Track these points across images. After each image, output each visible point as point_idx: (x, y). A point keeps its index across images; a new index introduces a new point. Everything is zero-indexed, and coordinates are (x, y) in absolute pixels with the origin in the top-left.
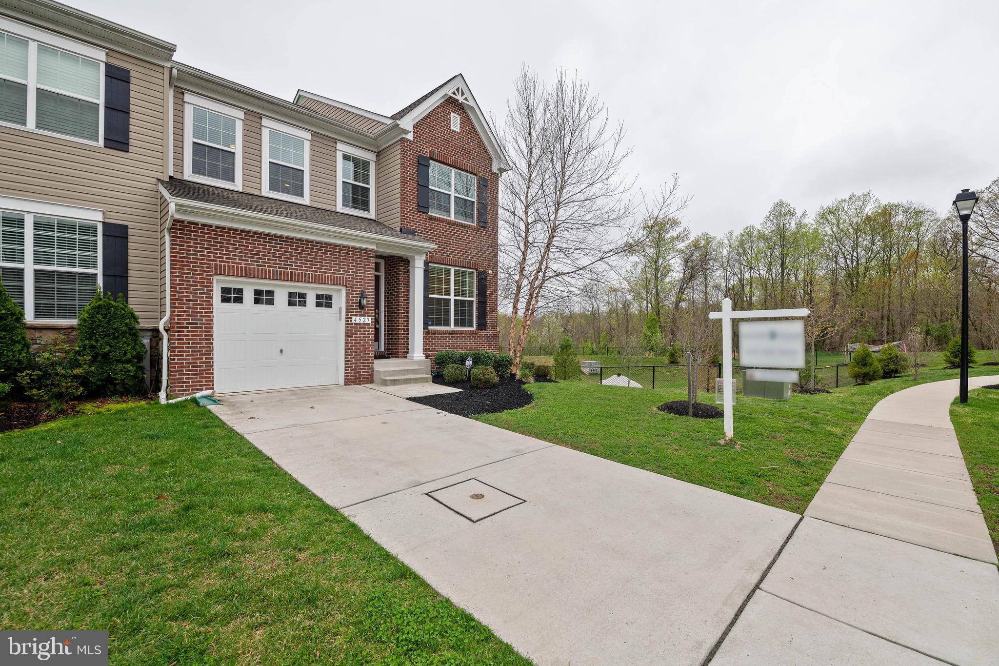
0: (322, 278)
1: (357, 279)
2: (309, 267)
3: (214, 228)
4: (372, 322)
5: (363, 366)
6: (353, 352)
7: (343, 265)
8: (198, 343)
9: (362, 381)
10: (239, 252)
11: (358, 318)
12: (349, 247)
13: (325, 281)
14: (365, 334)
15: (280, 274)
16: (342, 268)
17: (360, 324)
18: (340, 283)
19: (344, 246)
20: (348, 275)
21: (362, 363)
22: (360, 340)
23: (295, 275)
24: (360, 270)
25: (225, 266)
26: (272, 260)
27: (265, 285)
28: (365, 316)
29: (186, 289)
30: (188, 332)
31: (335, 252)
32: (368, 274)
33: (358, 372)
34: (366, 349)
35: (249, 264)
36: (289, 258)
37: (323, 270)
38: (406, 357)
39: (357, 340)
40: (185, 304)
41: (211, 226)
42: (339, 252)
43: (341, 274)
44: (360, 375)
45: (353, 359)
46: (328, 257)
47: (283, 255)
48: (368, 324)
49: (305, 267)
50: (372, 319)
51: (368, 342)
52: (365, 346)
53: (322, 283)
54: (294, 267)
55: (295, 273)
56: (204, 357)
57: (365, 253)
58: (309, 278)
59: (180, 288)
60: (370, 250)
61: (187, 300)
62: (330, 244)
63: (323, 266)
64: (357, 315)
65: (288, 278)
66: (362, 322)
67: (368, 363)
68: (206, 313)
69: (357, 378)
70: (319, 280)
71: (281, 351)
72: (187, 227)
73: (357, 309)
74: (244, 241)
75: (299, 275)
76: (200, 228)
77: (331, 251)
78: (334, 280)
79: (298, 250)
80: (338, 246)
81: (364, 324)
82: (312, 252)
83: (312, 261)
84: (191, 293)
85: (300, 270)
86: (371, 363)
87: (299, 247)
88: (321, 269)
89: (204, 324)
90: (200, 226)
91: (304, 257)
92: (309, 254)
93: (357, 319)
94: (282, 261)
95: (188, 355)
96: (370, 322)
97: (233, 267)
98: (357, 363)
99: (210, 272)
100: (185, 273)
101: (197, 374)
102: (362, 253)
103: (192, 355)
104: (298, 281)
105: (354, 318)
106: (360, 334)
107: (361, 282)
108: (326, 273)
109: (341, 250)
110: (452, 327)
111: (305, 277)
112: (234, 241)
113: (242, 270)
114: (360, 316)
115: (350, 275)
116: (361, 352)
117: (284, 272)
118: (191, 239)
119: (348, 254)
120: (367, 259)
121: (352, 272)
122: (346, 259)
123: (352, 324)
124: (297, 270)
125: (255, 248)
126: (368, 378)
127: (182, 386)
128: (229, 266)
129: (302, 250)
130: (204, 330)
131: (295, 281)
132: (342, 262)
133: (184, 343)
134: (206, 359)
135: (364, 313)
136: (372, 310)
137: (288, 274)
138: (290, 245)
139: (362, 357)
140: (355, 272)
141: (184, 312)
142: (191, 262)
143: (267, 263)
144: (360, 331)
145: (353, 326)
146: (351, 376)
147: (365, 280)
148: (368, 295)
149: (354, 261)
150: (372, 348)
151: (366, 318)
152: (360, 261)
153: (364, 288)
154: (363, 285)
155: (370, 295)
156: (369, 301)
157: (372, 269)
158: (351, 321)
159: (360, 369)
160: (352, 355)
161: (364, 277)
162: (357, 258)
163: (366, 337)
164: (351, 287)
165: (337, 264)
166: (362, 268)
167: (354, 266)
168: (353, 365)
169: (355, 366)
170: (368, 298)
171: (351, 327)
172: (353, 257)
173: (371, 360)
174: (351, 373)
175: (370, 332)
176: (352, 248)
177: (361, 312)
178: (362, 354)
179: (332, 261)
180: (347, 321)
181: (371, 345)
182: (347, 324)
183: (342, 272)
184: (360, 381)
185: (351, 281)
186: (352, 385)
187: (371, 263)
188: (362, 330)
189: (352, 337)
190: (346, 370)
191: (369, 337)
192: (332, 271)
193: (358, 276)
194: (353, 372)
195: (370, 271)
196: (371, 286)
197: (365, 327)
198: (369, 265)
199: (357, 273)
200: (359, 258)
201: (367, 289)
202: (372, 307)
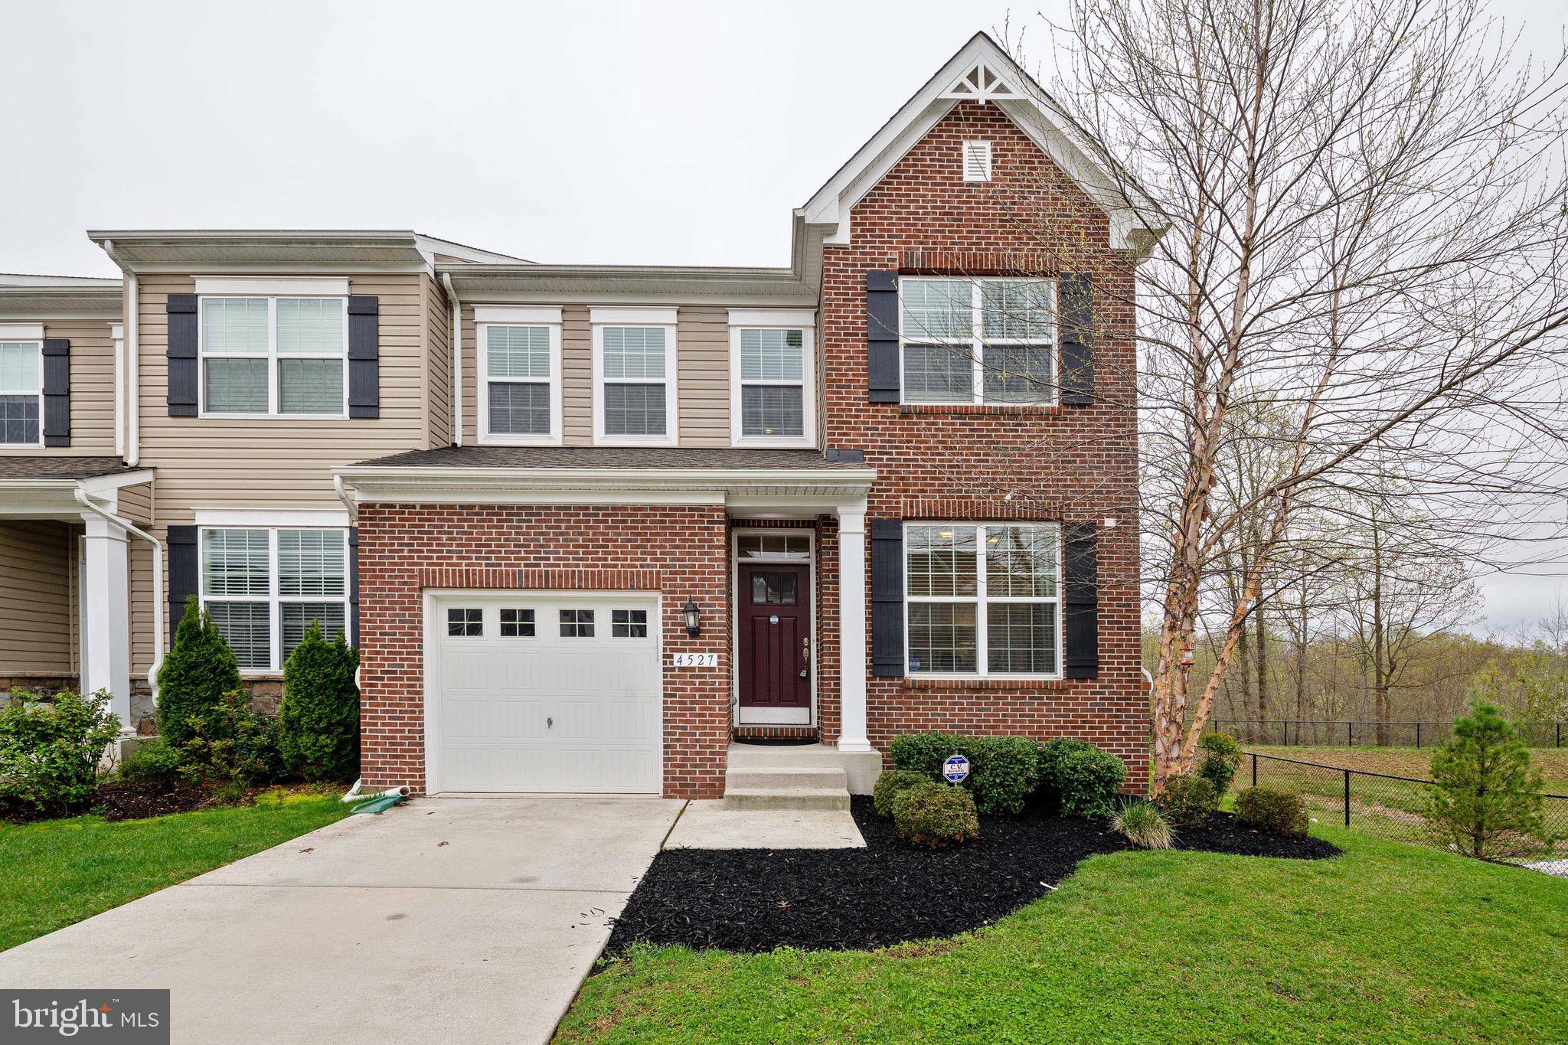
0: (606, 579)
1: (684, 573)
2: (581, 559)
3: (418, 509)
4: (719, 663)
5: (701, 760)
6: (678, 728)
7: (652, 547)
8: (397, 705)
9: (699, 792)
10: (458, 545)
11: (685, 656)
12: (664, 509)
13: (612, 583)
15: (527, 577)
16: (650, 553)
17: (693, 669)
18: (645, 585)
19: (654, 508)
20: (662, 566)
21: (697, 753)
23: (553, 577)
24: (689, 553)
25: (434, 572)
26: (513, 552)
27: (517, 600)
28: (704, 651)
29: (379, 615)
30: (384, 685)
31: (633, 522)
32: (709, 560)
33: (689, 773)
34: (706, 722)
35: (474, 565)
36: (542, 546)
37: (609, 562)
39: (685, 703)
40: (378, 640)
41: (414, 507)
42: (643, 522)
43: (648, 566)
44: (693, 779)
45: (678, 744)
46: (619, 534)
47: (532, 540)
48: (712, 669)
49: (574, 559)
50: (719, 657)
51: (710, 709)
53: (606, 588)
54: (552, 561)
55: (553, 572)
56: (407, 729)
57: (702, 516)
58: (580, 580)
59: (371, 615)
60: (713, 508)
61: (381, 634)
62: (624, 508)
63: (609, 553)
64: (684, 651)
65: (540, 583)
66: (695, 664)
67: (712, 753)
68: (408, 653)
69: (687, 785)
70: (600, 581)
71: (550, 722)
72: (379, 513)
73: (685, 637)
74: (466, 524)
75: (560, 576)
76: (397, 513)
77: (625, 522)
78: (632, 579)
79: (559, 527)
80: (640, 509)
81: (701, 669)
82: (587, 528)
83: (587, 546)
84: (387, 621)
85: (565, 565)
86: (718, 754)
87: (561, 521)
88: (606, 559)
89: (405, 673)
90: (397, 509)
91: (572, 540)
92: (581, 534)
93: (685, 659)
94: (531, 552)
95: (383, 725)
96: (714, 664)
97: (447, 571)
98: (686, 753)
99: (413, 584)
100: (377, 589)
101: (397, 757)
102: (693, 516)
103: (390, 725)
104: (560, 587)
105: (677, 656)
106: (692, 690)
107: (693, 579)
108: (616, 566)
109: (648, 516)
110: (983, 673)
111: (573, 577)
112: (449, 527)
113: (461, 576)
114: (692, 651)
115: (667, 566)
116: (697, 728)
117: (533, 572)
118: (385, 532)
119: (662, 522)
120: (706, 529)
121: (672, 560)
122: (658, 534)
123: (673, 669)
124: (558, 565)
125: (484, 533)
126: (713, 785)
127: (376, 776)
128: (441, 571)
129: (567, 528)
130: (406, 682)
131: (554, 588)
132: (648, 540)
133: (378, 705)
134: (409, 731)
135: (701, 644)
136: (721, 638)
137: (540, 576)
138: (545, 521)
139: (698, 741)
140: (679, 560)
141: (378, 653)
142: (386, 571)
143: (503, 558)
144: (693, 683)
145: (677, 673)
146: (674, 779)
147: (703, 573)
148: (709, 605)
149: (676, 534)
150: (720, 722)
151: (706, 655)
152: (691, 535)
153: (701, 592)
154: (696, 586)
155: (714, 605)
156: (713, 618)
157: (720, 547)
158: (672, 663)
159: (693, 766)
160: (674, 734)
161: (700, 566)
162: (683, 528)
163: (707, 696)
164: (671, 592)
165: (638, 547)
166: (694, 547)
167: (677, 547)
168: (678, 757)
169: (682, 760)
170: (711, 612)
171: (671, 676)
172: (675, 528)
173: (720, 747)
174: (674, 772)
175: (717, 686)
176: (671, 509)
177: (695, 644)
178: (698, 732)
179: (629, 540)
180: (665, 663)
181: (718, 715)
182: (665, 670)
183: (648, 562)
184: (694, 792)
185: (669, 579)
186: (676, 798)
187: (715, 535)
188: (697, 681)
189: (674, 696)
190: (665, 766)
191: (714, 696)
192: (629, 562)
193: (686, 566)
194: (678, 770)
195: (714, 554)
196: (717, 586)
197: (704, 676)
198: (712, 541)
199: (683, 560)
200: (688, 528)
201: (708, 592)
202: (720, 631)
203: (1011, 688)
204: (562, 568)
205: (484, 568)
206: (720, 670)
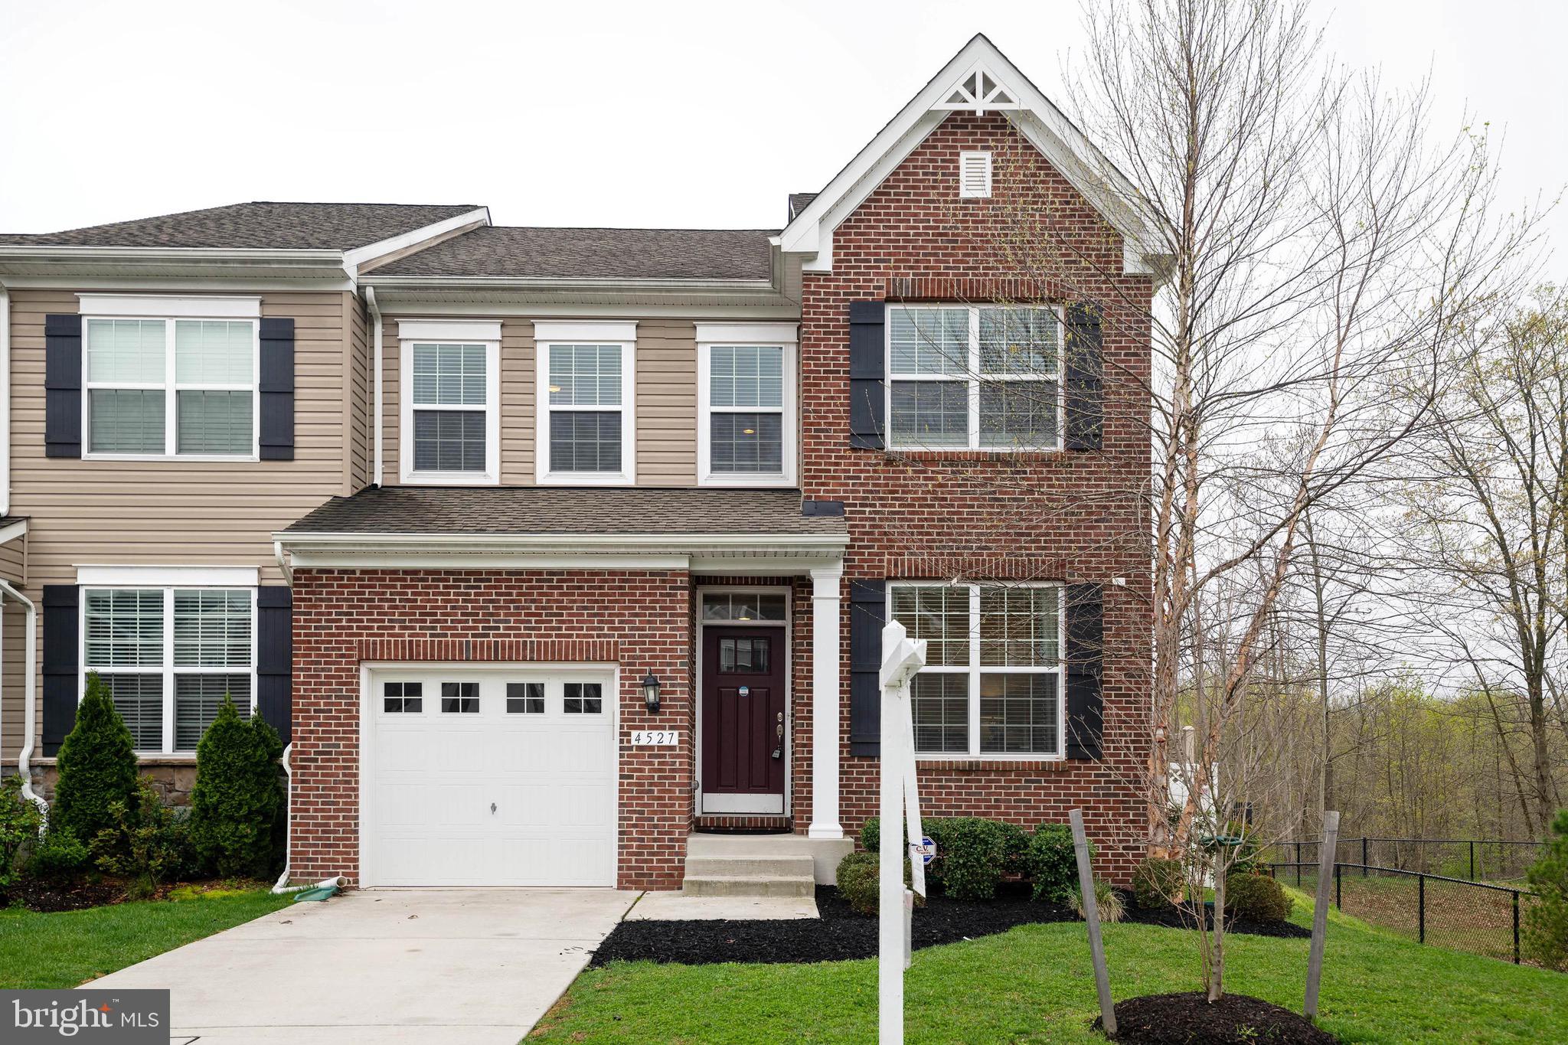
0: (560, 650)
1: (644, 643)
2: (533, 629)
3: (358, 575)
4: (680, 742)
5: (659, 847)
6: (634, 812)
7: (610, 615)
8: (331, 789)
9: (656, 882)
10: (401, 614)
11: (644, 734)
12: (623, 573)
13: (567, 655)
14: (664, 771)
15: (475, 647)
16: (607, 622)
17: (651, 748)
18: (602, 657)
19: (612, 573)
20: (620, 636)
21: (655, 840)
22: (651, 784)
23: (503, 649)
24: (649, 622)
25: (375, 643)
26: (460, 622)
27: (460, 673)
28: (663, 728)
29: (314, 691)
30: (317, 768)
31: (590, 588)
32: (671, 629)
33: (646, 861)
34: (665, 805)
35: (418, 635)
36: (492, 615)
37: (564, 632)
38: (807, 832)
39: (643, 785)
40: (311, 718)
41: (353, 572)
42: (601, 588)
43: (605, 636)
44: (649, 868)
45: (634, 830)
46: (575, 601)
47: (481, 608)
48: (672, 748)
49: (526, 628)
50: (680, 735)
51: (670, 791)
52: (663, 798)
53: (560, 660)
54: (501, 631)
55: (503, 643)
56: (341, 814)
57: (664, 581)
58: (532, 651)
59: (305, 690)
60: (675, 573)
61: (315, 711)
62: (580, 572)
63: (563, 622)
64: (642, 728)
65: (489, 655)
66: (654, 742)
67: (671, 840)
68: (344, 732)
69: (644, 875)
70: (553, 653)
71: (494, 808)
72: (316, 579)
73: (644, 713)
74: (409, 591)
75: (511, 647)
76: (335, 579)
77: (581, 588)
78: (588, 650)
79: (510, 594)
80: (597, 574)
81: (661, 748)
82: (540, 594)
83: (540, 615)
84: (322, 697)
85: (515, 636)
86: (678, 840)
87: (513, 587)
88: (560, 629)
89: (341, 753)
90: (336, 575)
91: (524, 608)
92: (534, 601)
93: (644, 737)
94: (480, 621)
95: (316, 810)
96: (675, 742)
97: (389, 642)
98: (643, 840)
99: (351, 656)
100: (312, 663)
101: (330, 846)
102: (654, 581)
103: (322, 810)
104: (510, 659)
105: (634, 733)
106: (650, 771)
107: (654, 650)
108: (571, 636)
109: (606, 581)
110: (975, 753)
111: (525, 649)
112: (391, 594)
113: (404, 648)
114: (651, 728)
115: (626, 636)
116: (655, 812)
117: (482, 643)
118: (322, 600)
119: (621, 588)
120: (668, 595)
121: (631, 629)
122: (616, 601)
123: (630, 748)
124: (509, 636)
125: (429, 601)
126: (672, 875)
127: (306, 867)
128: (382, 642)
129: (518, 594)
130: (341, 764)
131: (503, 660)
132: (606, 608)
133: (311, 789)
134: (344, 817)
135: (661, 721)
136: (683, 714)
137: (489, 648)
138: (495, 587)
139: (655, 826)
140: (638, 629)
141: (311, 732)
142: (323, 642)
143: (449, 628)
144: (651, 763)
145: (634, 752)
146: (629, 868)
147: (665, 643)
148: (669, 678)
149: (636, 601)
150: (680, 806)
151: (666, 733)
152: (651, 602)
153: (661, 664)
154: (657, 657)
155: (675, 678)
156: (674, 692)
157: (682, 615)
158: (629, 741)
159: (649, 854)
160: (631, 819)
161: (661, 636)
162: (643, 595)
163: (666, 778)
164: (629, 664)
165: (595, 615)
166: (655, 615)
167: (636, 615)
168: (635, 844)
169: (638, 847)
170: (672, 685)
171: (629, 756)
172: (634, 595)
173: (680, 833)
174: (630, 861)
175: (677, 766)
176: (631, 574)
177: (655, 720)
178: (656, 817)
179: (585, 608)
180: (621, 741)
181: (678, 798)
182: (621, 749)
183: (606, 632)
184: (651, 882)
185: (628, 650)
186: (630, 889)
187: (678, 602)
188: (656, 761)
189: (631, 777)
190: (620, 854)
191: (674, 778)
192: (585, 632)
193: (646, 636)
194: (634, 858)
195: (676, 622)
196: (679, 657)
197: (664, 756)
198: (674, 608)
199: (643, 629)
200: (649, 595)
201: (669, 664)
202: (682, 707)
203: (1004, 769)
204: (512, 639)
205: (429, 639)
206: (681, 749)
